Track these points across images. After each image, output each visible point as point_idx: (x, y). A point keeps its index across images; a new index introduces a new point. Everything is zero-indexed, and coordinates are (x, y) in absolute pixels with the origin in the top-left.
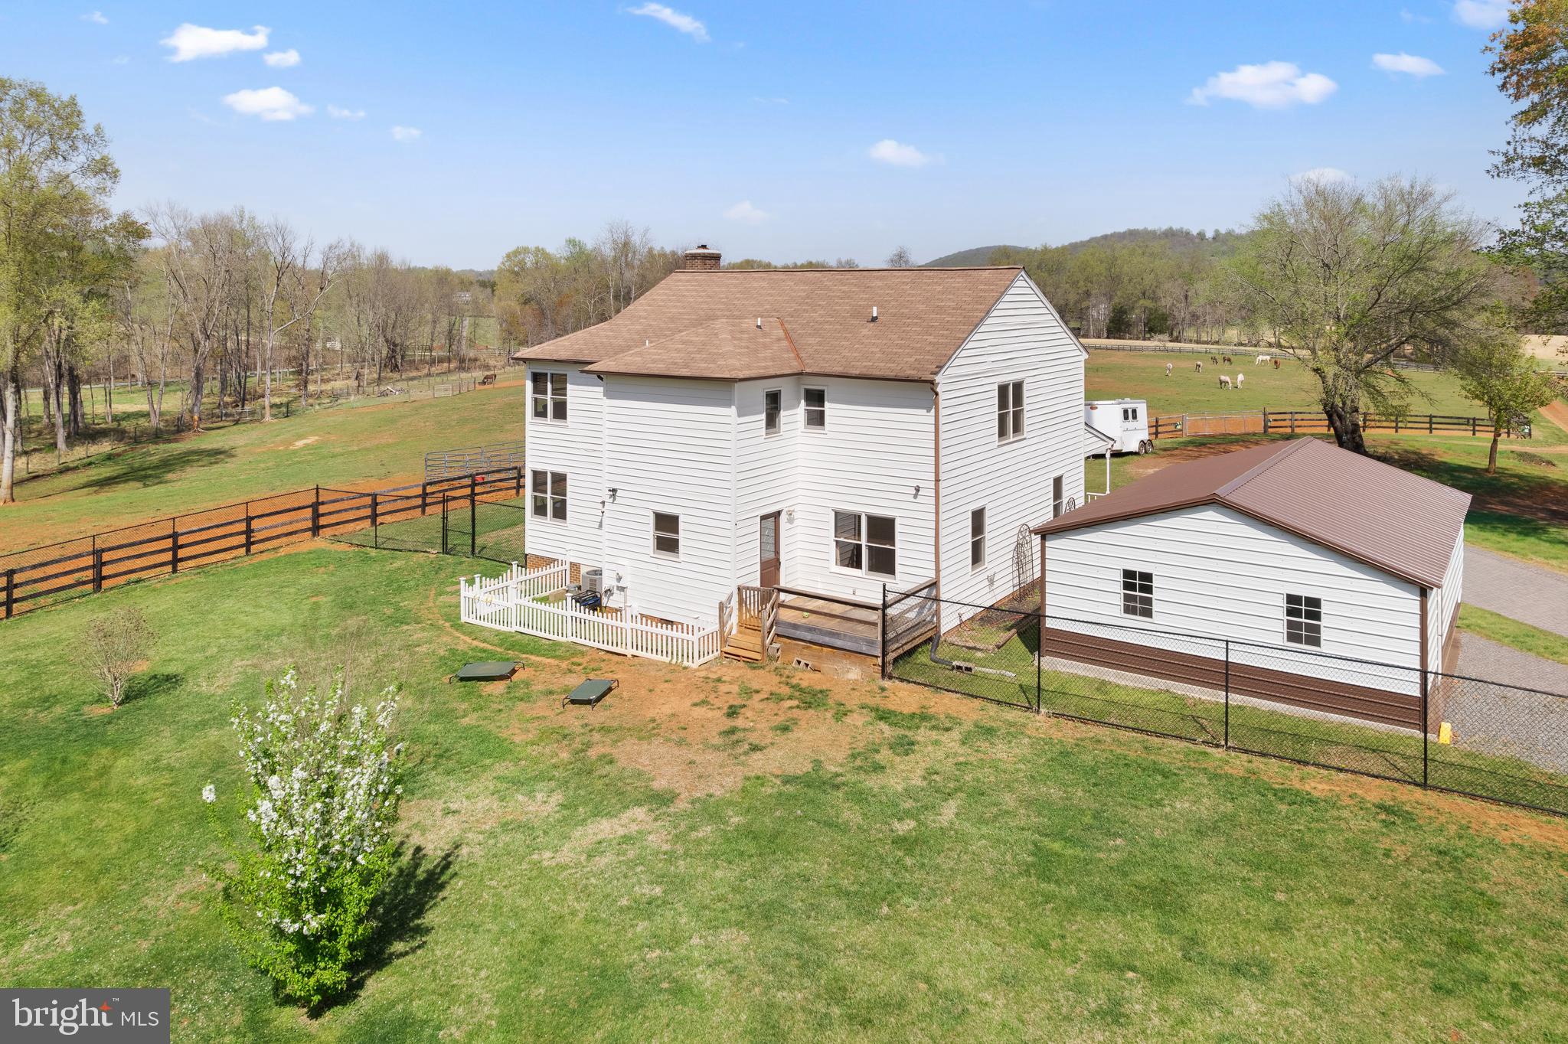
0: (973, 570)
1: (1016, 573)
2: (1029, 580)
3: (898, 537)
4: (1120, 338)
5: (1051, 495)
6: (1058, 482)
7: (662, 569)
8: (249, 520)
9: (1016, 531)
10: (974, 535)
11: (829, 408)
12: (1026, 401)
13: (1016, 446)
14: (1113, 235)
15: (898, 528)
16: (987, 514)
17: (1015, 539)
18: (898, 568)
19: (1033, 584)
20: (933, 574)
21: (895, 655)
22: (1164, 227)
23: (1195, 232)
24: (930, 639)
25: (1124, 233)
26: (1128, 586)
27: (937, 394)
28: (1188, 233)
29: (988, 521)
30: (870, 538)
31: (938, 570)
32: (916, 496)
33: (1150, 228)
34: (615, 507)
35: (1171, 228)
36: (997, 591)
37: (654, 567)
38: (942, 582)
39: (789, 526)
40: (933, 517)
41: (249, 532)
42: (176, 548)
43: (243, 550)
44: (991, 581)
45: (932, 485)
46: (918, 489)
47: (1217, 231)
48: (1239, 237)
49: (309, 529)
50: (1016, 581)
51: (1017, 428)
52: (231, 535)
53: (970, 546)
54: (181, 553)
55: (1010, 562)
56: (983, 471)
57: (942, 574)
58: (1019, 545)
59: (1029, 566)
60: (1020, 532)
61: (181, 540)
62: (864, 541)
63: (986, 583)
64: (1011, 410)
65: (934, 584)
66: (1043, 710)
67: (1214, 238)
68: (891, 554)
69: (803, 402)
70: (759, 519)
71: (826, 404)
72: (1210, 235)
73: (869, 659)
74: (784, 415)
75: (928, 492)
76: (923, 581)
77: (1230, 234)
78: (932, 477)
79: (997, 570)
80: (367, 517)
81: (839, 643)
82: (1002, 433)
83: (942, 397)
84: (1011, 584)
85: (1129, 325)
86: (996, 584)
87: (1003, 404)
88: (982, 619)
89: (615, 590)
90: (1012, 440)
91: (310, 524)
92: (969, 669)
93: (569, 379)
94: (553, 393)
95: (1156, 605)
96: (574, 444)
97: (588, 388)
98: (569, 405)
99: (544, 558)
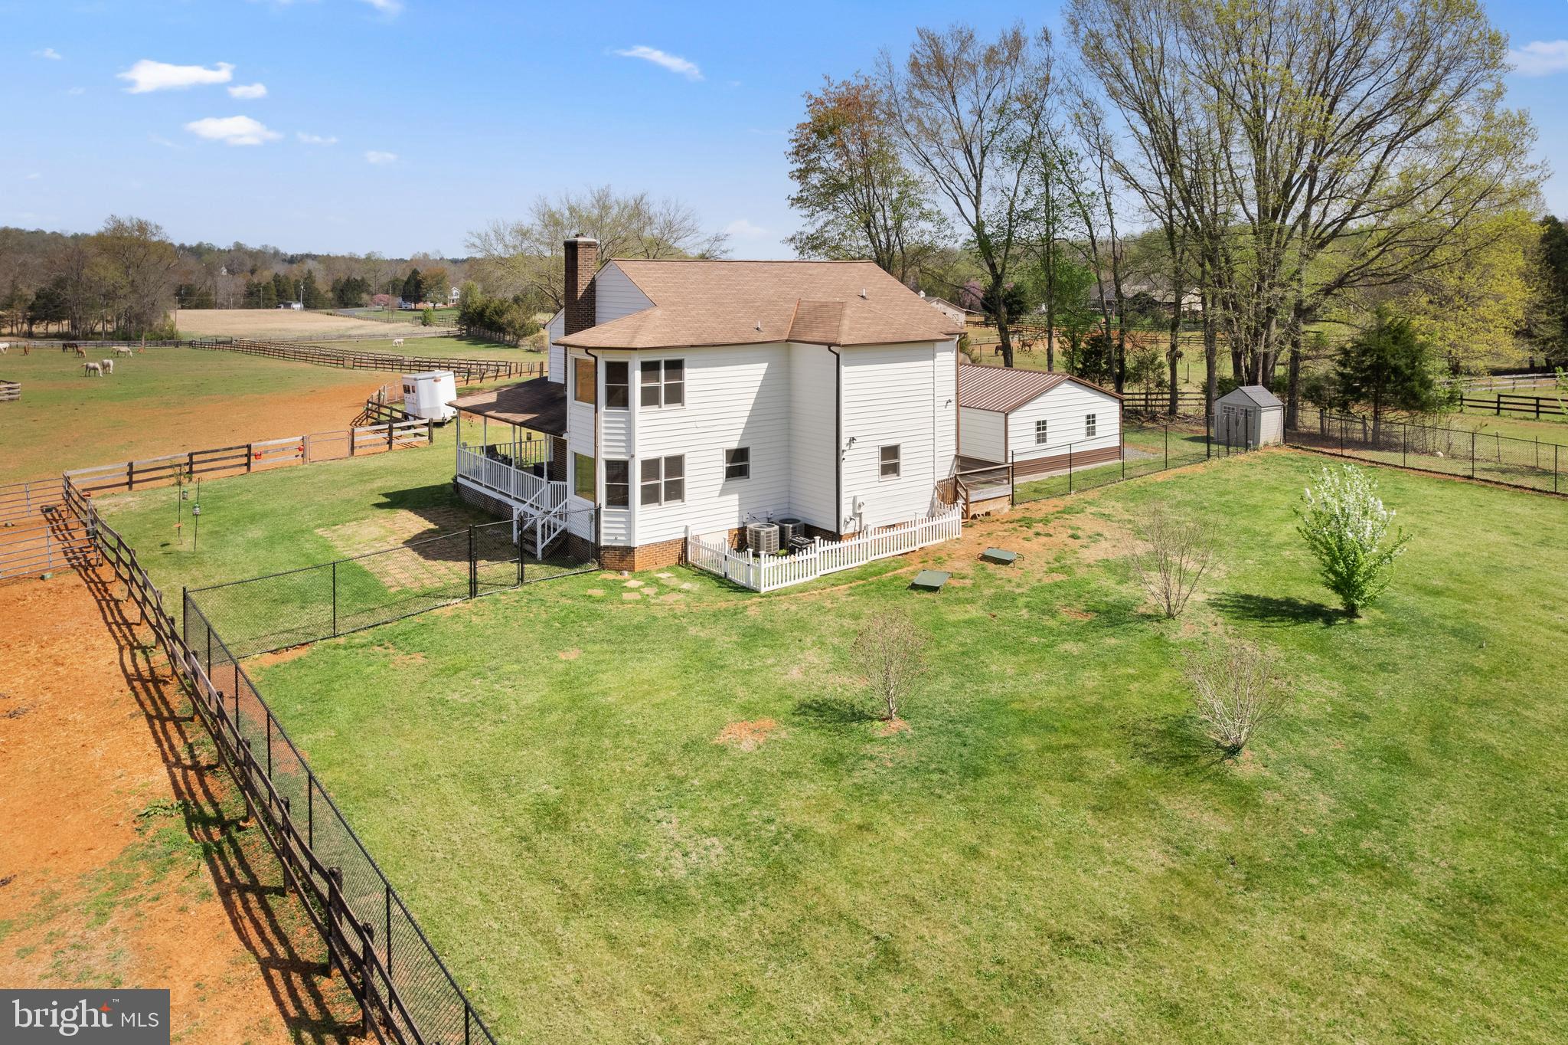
7: (888, 488)
26: (1038, 429)
34: (851, 452)
89: (853, 518)
93: (686, 363)
94: (667, 379)
95: (1048, 436)
96: (693, 425)
97: (710, 369)
98: (687, 389)
99: (655, 544)
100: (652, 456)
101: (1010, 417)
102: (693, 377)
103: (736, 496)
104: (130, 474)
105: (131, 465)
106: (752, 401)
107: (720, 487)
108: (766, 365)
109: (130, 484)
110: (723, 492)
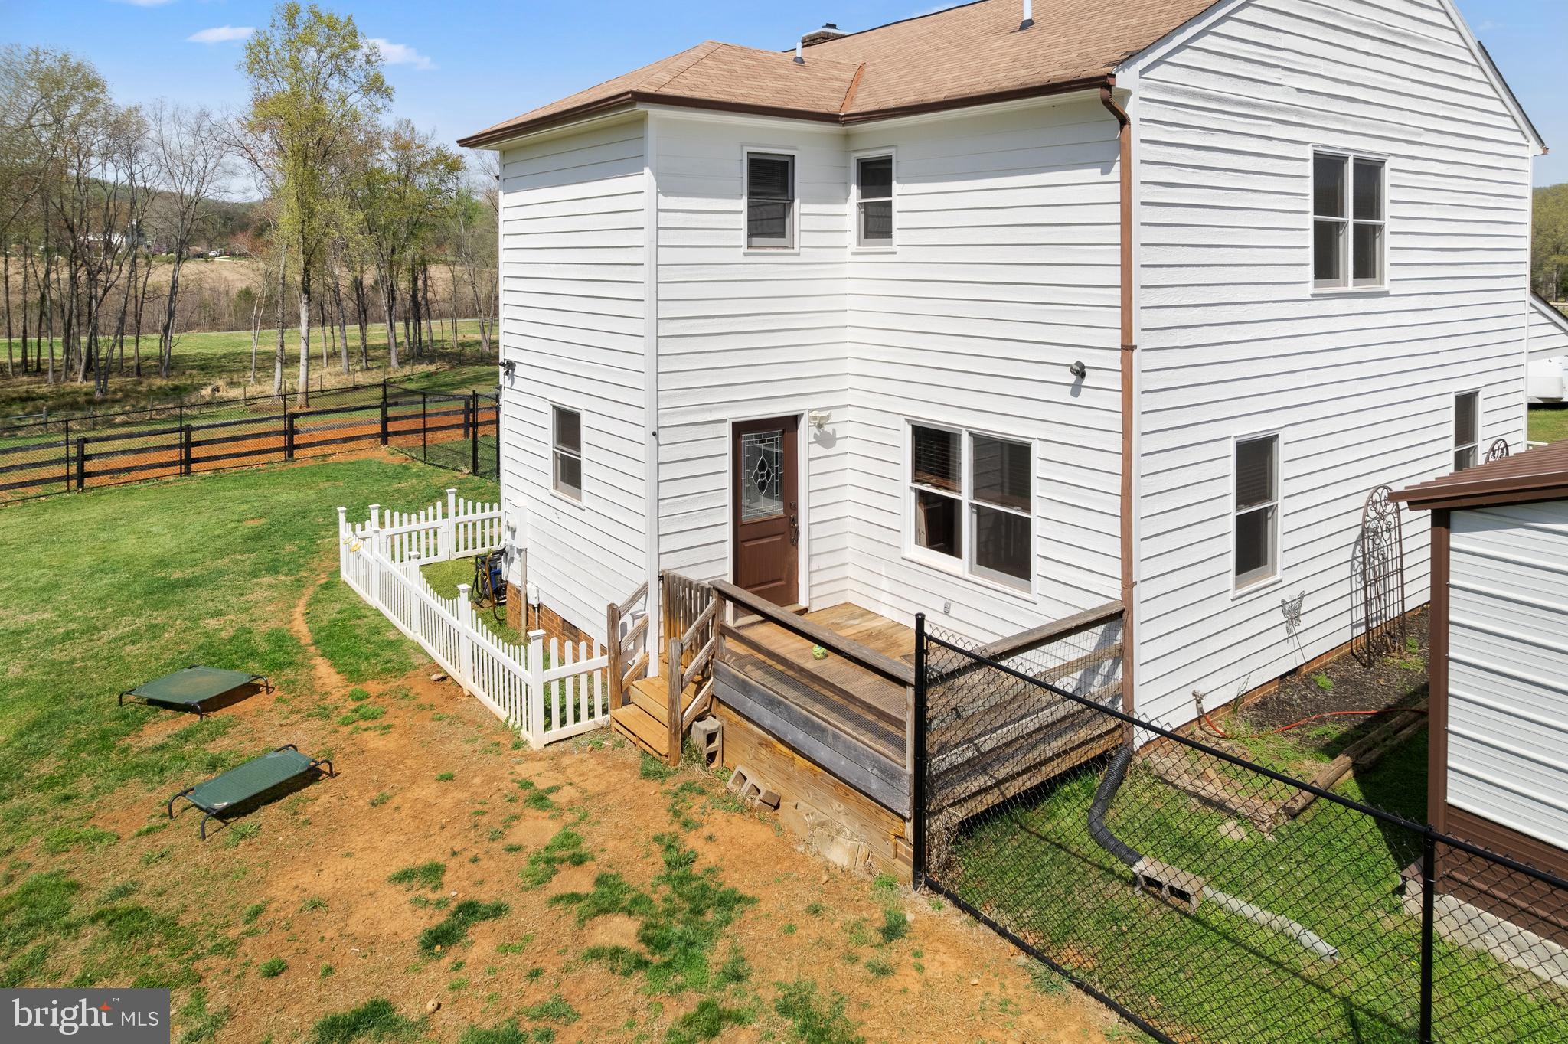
0: (1238, 585)
1: (1360, 597)
2: (1394, 612)
3: (1037, 489)
5: (1451, 429)
6: (1466, 405)
7: (564, 521)
8: (292, 417)
9: (1361, 500)
10: (1242, 500)
11: (899, 195)
12: (1388, 209)
13: (1360, 305)
15: (1038, 469)
16: (1282, 453)
17: (1357, 518)
18: (1037, 566)
19: (1403, 624)
20: (1115, 590)
21: (960, 814)
24: (1103, 759)
27: (1124, 121)
29: (1284, 468)
30: (977, 493)
31: (1128, 584)
32: (1076, 390)
34: (513, 396)
36: (1304, 639)
37: (554, 515)
38: (1140, 613)
39: (818, 450)
40: (1116, 443)
41: (291, 432)
42: (189, 445)
43: (281, 455)
44: (1292, 613)
45: (1115, 360)
46: (1080, 372)
49: (377, 435)
50: (1360, 614)
51: (1365, 267)
52: (267, 434)
53: (1231, 525)
54: (196, 452)
55: (1346, 571)
56: (1271, 348)
57: (1140, 593)
58: (1367, 533)
59: (1393, 581)
60: (1371, 503)
61: (196, 436)
62: (965, 494)
63: (1279, 617)
64: (1349, 218)
65: (1116, 618)
68: (1023, 527)
69: (854, 190)
70: (727, 430)
71: (896, 187)
73: (885, 817)
74: (803, 213)
75: (1105, 380)
76: (1090, 604)
78: (1115, 339)
79: (1308, 586)
80: (458, 426)
81: (823, 754)
82: (1325, 267)
83: (1137, 131)
84: (1346, 620)
86: (1306, 621)
87: (1326, 198)
88: (1263, 705)
90: (1350, 288)
91: (378, 429)
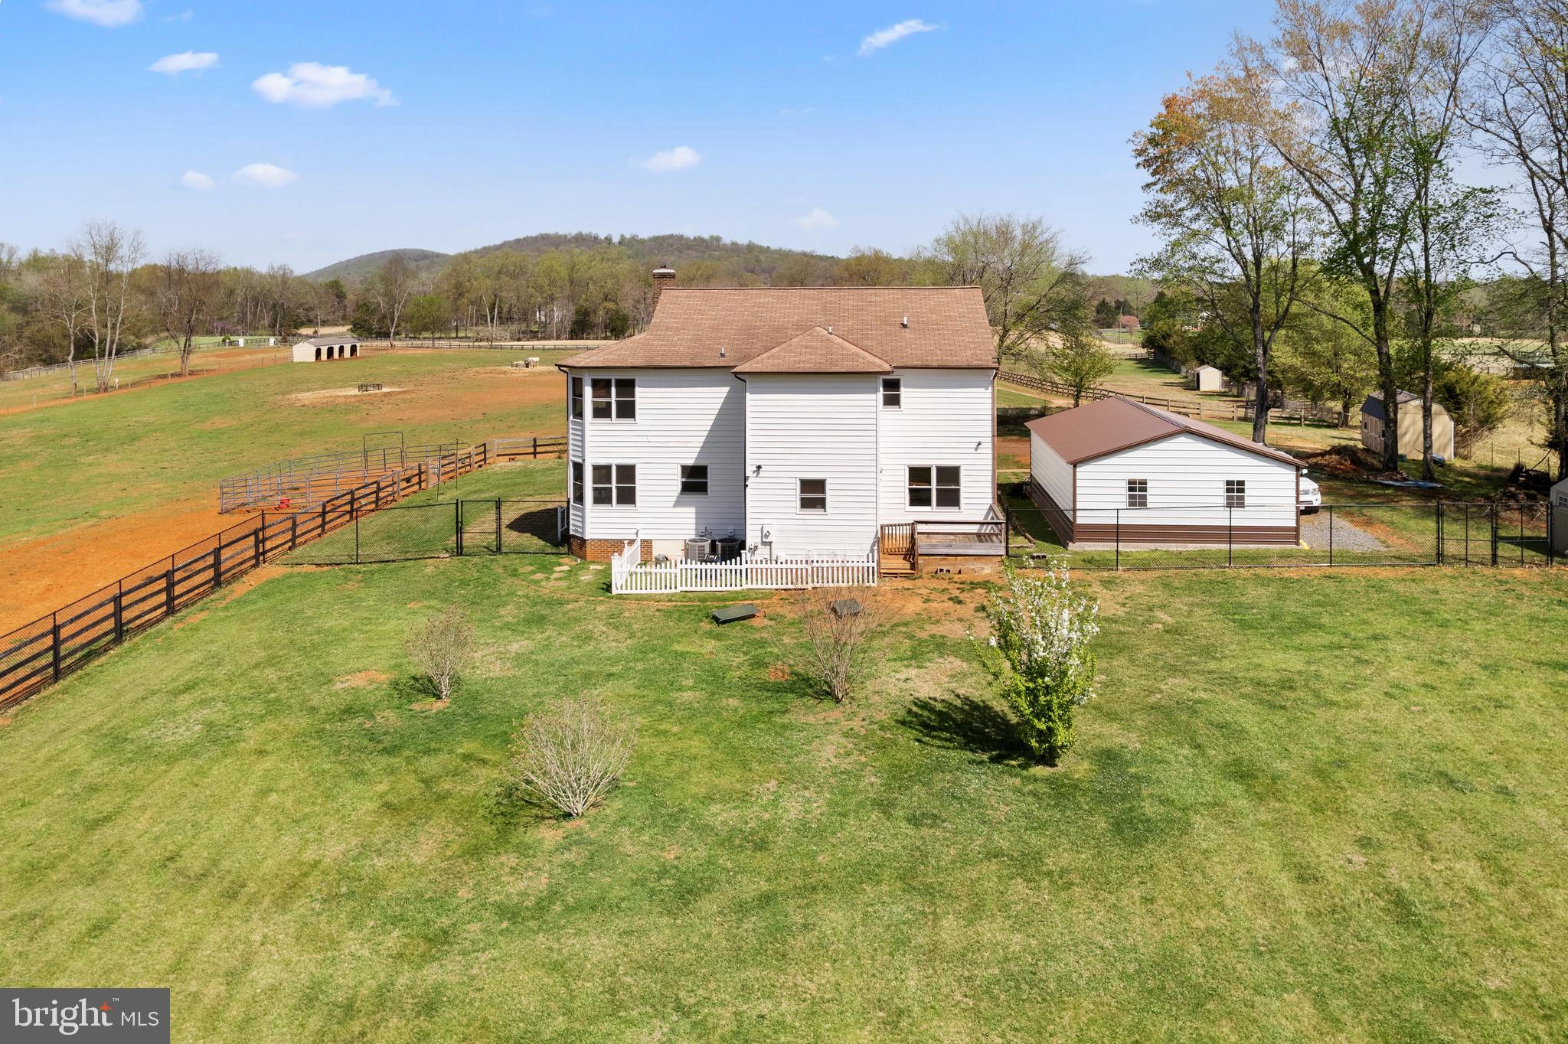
3: (962, 479)
4: (582, 339)
7: (808, 522)
8: (217, 552)
11: (904, 393)
14: (526, 239)
15: (962, 473)
20: (990, 501)
22: (574, 232)
23: (602, 237)
25: (536, 237)
26: (1131, 489)
28: (596, 238)
30: (939, 482)
31: (994, 498)
32: (977, 449)
33: (561, 232)
34: (758, 480)
35: (580, 233)
37: (802, 522)
40: (990, 462)
41: (217, 564)
43: (212, 585)
45: (990, 440)
46: (979, 444)
47: (622, 236)
48: (642, 242)
49: (253, 558)
52: (204, 569)
62: (933, 486)
66: (1120, 568)
67: (620, 243)
68: (956, 491)
69: (881, 389)
71: (902, 389)
72: (616, 239)
73: (995, 558)
75: (987, 445)
76: (985, 507)
77: (634, 239)
78: (990, 434)
85: (592, 327)
89: (760, 546)
92: (1044, 557)
93: (637, 383)
94: (618, 395)
95: (1149, 498)
96: (645, 439)
97: (663, 389)
98: (637, 406)
99: (607, 540)
100: (602, 462)
101: (1078, 470)
102: (643, 396)
103: (693, 510)
104: (535, 446)
105: (535, 440)
106: (711, 423)
107: (675, 499)
108: (727, 389)
109: (535, 453)
110: (677, 504)
